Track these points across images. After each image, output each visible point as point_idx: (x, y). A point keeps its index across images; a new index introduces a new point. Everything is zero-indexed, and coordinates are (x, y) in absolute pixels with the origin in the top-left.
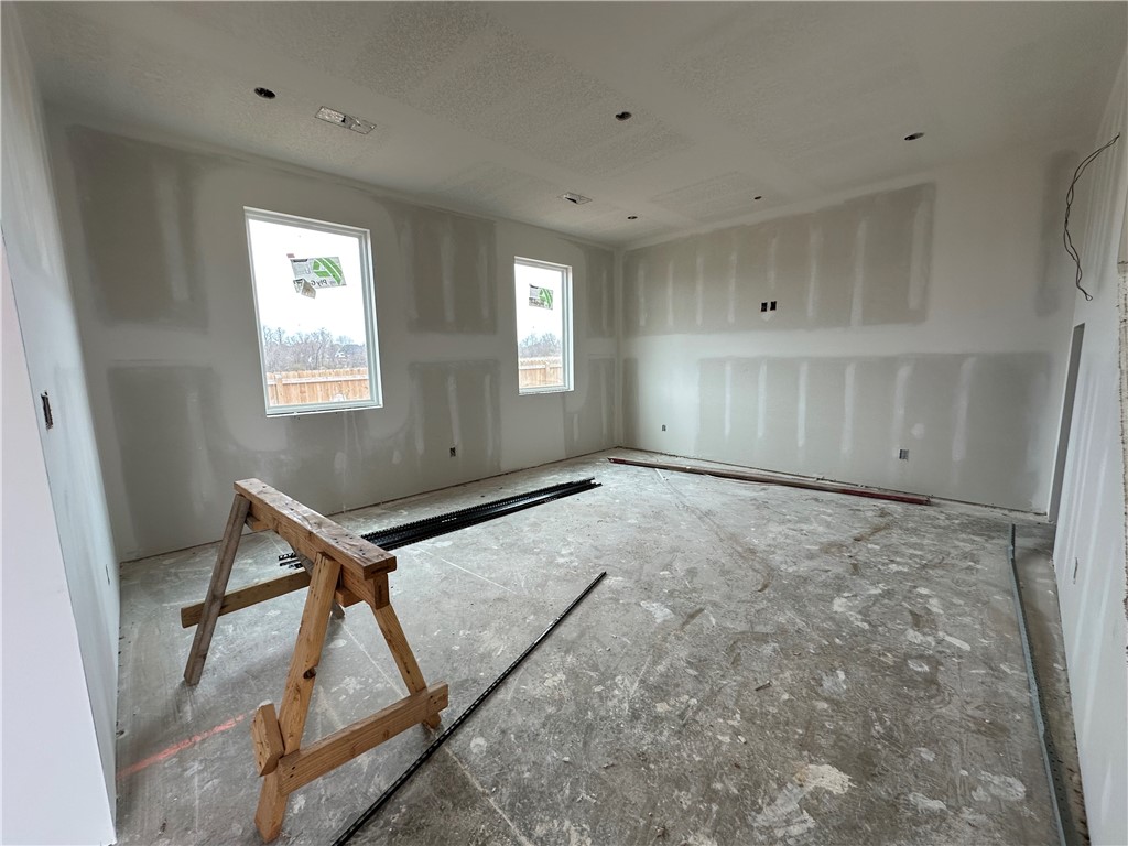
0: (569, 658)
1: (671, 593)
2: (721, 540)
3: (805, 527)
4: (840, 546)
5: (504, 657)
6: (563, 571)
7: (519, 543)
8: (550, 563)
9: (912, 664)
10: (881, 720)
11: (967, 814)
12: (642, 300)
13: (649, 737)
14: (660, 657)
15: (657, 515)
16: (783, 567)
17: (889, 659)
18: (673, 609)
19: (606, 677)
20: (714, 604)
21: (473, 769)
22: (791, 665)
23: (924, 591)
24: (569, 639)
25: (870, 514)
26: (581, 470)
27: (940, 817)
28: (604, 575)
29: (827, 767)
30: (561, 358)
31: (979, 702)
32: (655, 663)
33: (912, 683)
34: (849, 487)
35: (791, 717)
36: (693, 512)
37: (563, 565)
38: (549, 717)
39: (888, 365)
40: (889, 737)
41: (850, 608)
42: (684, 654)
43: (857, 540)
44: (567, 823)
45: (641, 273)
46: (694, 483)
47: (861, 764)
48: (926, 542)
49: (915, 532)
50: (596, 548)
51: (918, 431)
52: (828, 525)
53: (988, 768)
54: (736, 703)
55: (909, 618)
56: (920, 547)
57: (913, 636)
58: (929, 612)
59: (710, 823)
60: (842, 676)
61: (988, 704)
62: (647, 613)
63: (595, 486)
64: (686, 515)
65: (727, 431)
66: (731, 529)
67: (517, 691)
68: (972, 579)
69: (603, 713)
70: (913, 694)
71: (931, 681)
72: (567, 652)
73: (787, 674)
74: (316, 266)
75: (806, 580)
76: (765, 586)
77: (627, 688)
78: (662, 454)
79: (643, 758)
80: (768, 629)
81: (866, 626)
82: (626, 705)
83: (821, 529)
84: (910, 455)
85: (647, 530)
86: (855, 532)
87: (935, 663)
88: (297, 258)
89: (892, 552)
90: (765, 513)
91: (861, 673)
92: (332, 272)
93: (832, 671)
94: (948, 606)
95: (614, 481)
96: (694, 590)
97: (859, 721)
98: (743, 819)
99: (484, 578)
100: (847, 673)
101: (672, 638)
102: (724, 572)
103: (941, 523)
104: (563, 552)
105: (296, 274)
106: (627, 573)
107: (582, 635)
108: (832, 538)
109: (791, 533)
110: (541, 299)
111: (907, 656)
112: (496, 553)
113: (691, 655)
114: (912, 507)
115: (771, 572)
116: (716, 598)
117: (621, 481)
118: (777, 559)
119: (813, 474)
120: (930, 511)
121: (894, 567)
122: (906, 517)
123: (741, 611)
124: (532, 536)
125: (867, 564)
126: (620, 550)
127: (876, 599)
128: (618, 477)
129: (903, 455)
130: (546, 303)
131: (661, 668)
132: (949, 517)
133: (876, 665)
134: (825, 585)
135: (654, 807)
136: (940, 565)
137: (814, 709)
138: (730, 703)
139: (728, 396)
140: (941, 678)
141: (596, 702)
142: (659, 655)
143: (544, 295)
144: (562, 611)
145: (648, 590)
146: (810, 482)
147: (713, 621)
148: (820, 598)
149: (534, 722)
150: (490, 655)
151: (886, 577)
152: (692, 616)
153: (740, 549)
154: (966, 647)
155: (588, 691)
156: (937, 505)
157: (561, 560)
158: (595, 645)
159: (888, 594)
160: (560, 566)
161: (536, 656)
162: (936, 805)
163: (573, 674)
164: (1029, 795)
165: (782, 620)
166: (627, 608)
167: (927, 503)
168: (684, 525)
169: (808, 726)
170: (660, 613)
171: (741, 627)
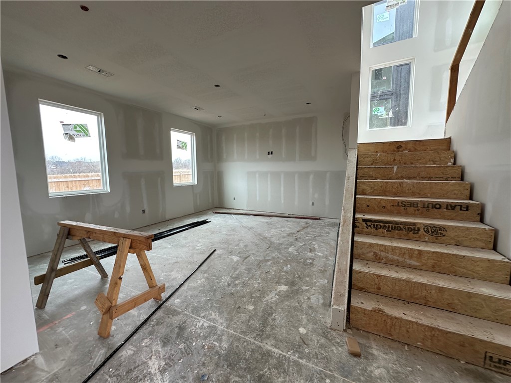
0: (206, 275)
1: (239, 253)
2: (256, 236)
3: (283, 229)
4: (293, 234)
5: (181, 278)
6: (199, 251)
7: (180, 244)
8: (194, 249)
9: (307, 261)
10: (298, 274)
11: (314, 288)
12: (224, 148)
13: (234, 289)
14: (236, 270)
15: (233, 230)
16: (275, 241)
17: (302, 260)
18: (240, 257)
19: (218, 278)
20: (253, 254)
21: (177, 307)
22: (276, 266)
23: (314, 243)
24: (204, 270)
25: (303, 224)
26: (202, 217)
27: (308, 290)
28: (215, 250)
29: (283, 286)
30: (191, 170)
31: (322, 266)
32: (235, 272)
33: (307, 265)
34: (297, 216)
35: (274, 277)
36: (246, 228)
37: (199, 249)
38: (200, 290)
39: (307, 174)
40: (299, 277)
41: (293, 250)
42: (244, 268)
43: (298, 231)
44: (211, 312)
45: (224, 137)
46: (246, 218)
47: (292, 284)
48: (317, 230)
49: (315, 228)
50: (211, 243)
51: (316, 196)
52: (290, 228)
53: (321, 279)
54: (259, 277)
55: (309, 250)
56: (315, 231)
57: (309, 254)
58: (314, 248)
59: (252, 303)
60: (289, 266)
61: (324, 266)
62: (231, 259)
63: (208, 222)
64: (243, 229)
65: (258, 199)
66: (259, 232)
67: (188, 286)
68: (327, 238)
69: (219, 286)
70: (307, 267)
71: (312, 264)
72: (205, 273)
73: (274, 268)
74: (75, 127)
75: (281, 244)
76: (269, 247)
77: (226, 279)
78: (234, 209)
79: (232, 294)
80: (270, 258)
81: (297, 254)
82: (226, 283)
83: (288, 229)
84: (315, 204)
85: (229, 235)
86: (298, 230)
87: (313, 260)
88: (64, 123)
89: (307, 233)
90: (271, 226)
91: (294, 264)
92: (83, 130)
93: (287, 265)
94: (319, 246)
95: (216, 220)
96: (247, 251)
97: (292, 275)
98: (261, 300)
99: (168, 257)
100: (290, 265)
101: (240, 264)
102: (256, 245)
103: (322, 225)
104: (198, 245)
105: (65, 131)
106: (224, 249)
107: (209, 268)
108: (291, 232)
109: (279, 231)
110: (182, 146)
111: (307, 259)
112: (171, 248)
113: (246, 268)
114: (315, 221)
115: (271, 243)
116: (254, 252)
117: (218, 220)
118: (273, 239)
119: (287, 213)
120: (320, 221)
121: (307, 238)
122: (313, 224)
123: (262, 255)
124: (185, 242)
125: (300, 238)
126: (220, 242)
127: (301, 247)
128: (217, 218)
129: (313, 204)
130: (184, 148)
131: (237, 272)
132: (325, 223)
133: (299, 262)
134: (287, 245)
135: (236, 303)
136: (320, 236)
137: (281, 275)
138: (258, 277)
139: (258, 186)
140: (314, 263)
141: (216, 284)
142: (235, 269)
143: (183, 144)
144: (201, 263)
145: (231, 253)
146: (287, 215)
147: (253, 258)
148: (285, 248)
149: (196, 292)
150: (175, 278)
151: (304, 241)
152: (246, 258)
153: (262, 238)
154: (322, 255)
155: (213, 281)
156: (322, 220)
157: (198, 248)
158: (214, 270)
159: (305, 245)
160: (197, 250)
161: (193, 276)
162: (307, 288)
163: (208, 279)
164: (328, 282)
165: (274, 255)
166: (224, 259)
167: (319, 219)
168: (243, 232)
169: (279, 279)
170: (235, 258)
171: (262, 258)
